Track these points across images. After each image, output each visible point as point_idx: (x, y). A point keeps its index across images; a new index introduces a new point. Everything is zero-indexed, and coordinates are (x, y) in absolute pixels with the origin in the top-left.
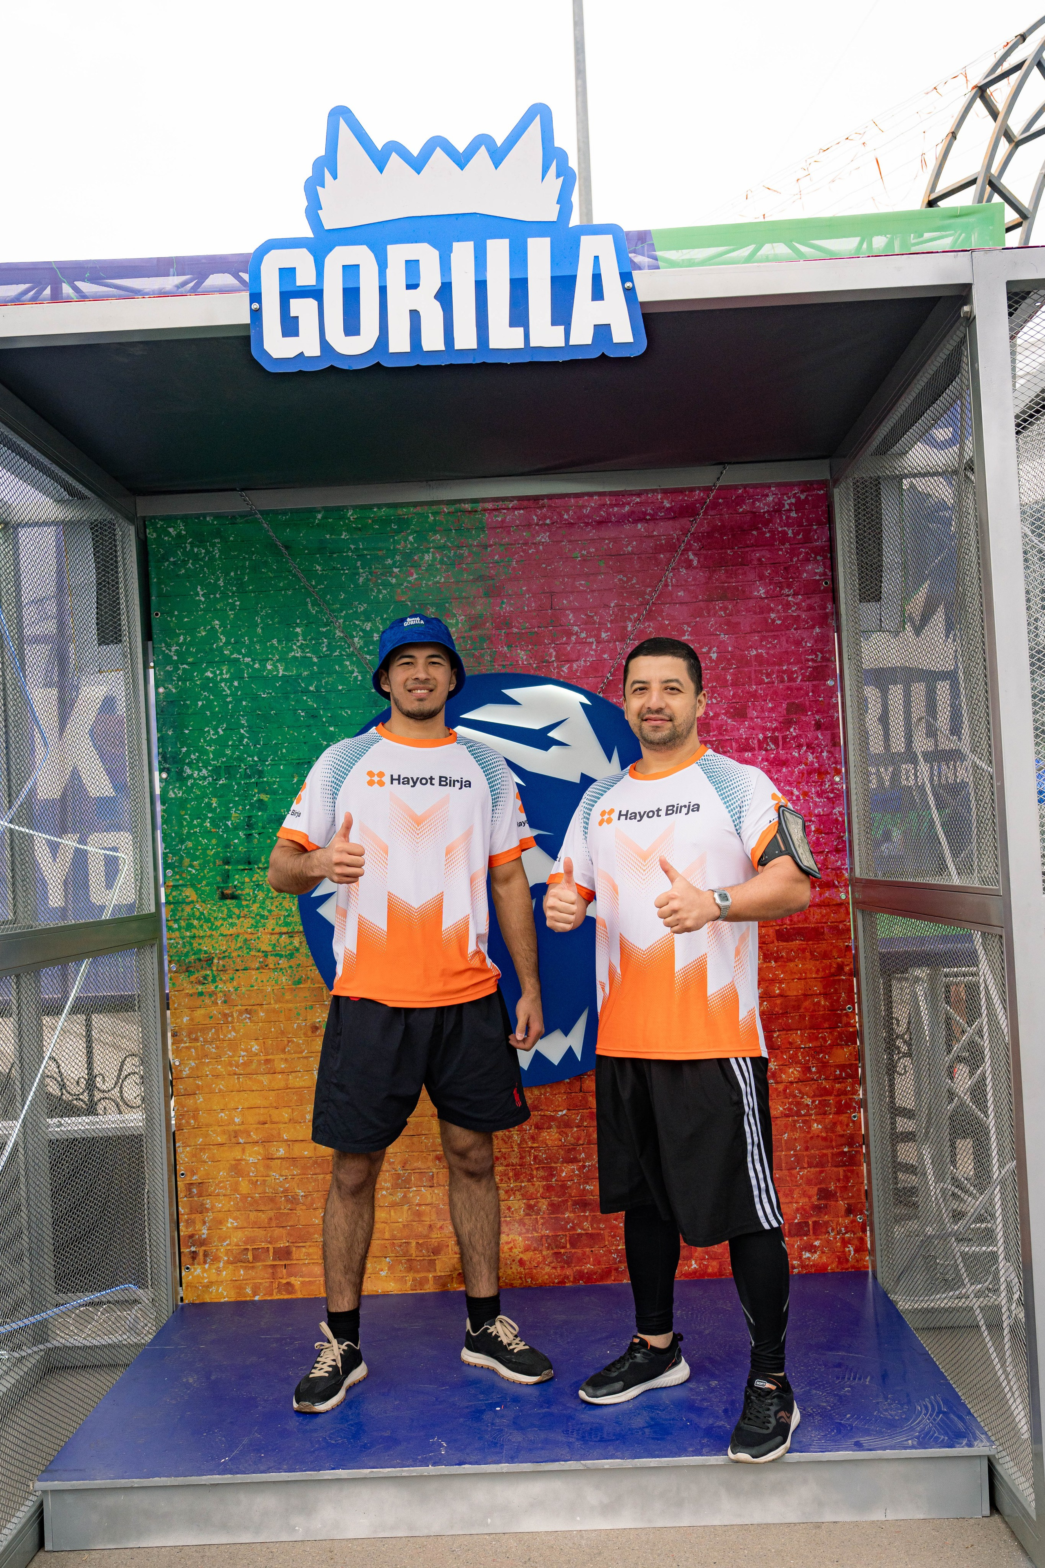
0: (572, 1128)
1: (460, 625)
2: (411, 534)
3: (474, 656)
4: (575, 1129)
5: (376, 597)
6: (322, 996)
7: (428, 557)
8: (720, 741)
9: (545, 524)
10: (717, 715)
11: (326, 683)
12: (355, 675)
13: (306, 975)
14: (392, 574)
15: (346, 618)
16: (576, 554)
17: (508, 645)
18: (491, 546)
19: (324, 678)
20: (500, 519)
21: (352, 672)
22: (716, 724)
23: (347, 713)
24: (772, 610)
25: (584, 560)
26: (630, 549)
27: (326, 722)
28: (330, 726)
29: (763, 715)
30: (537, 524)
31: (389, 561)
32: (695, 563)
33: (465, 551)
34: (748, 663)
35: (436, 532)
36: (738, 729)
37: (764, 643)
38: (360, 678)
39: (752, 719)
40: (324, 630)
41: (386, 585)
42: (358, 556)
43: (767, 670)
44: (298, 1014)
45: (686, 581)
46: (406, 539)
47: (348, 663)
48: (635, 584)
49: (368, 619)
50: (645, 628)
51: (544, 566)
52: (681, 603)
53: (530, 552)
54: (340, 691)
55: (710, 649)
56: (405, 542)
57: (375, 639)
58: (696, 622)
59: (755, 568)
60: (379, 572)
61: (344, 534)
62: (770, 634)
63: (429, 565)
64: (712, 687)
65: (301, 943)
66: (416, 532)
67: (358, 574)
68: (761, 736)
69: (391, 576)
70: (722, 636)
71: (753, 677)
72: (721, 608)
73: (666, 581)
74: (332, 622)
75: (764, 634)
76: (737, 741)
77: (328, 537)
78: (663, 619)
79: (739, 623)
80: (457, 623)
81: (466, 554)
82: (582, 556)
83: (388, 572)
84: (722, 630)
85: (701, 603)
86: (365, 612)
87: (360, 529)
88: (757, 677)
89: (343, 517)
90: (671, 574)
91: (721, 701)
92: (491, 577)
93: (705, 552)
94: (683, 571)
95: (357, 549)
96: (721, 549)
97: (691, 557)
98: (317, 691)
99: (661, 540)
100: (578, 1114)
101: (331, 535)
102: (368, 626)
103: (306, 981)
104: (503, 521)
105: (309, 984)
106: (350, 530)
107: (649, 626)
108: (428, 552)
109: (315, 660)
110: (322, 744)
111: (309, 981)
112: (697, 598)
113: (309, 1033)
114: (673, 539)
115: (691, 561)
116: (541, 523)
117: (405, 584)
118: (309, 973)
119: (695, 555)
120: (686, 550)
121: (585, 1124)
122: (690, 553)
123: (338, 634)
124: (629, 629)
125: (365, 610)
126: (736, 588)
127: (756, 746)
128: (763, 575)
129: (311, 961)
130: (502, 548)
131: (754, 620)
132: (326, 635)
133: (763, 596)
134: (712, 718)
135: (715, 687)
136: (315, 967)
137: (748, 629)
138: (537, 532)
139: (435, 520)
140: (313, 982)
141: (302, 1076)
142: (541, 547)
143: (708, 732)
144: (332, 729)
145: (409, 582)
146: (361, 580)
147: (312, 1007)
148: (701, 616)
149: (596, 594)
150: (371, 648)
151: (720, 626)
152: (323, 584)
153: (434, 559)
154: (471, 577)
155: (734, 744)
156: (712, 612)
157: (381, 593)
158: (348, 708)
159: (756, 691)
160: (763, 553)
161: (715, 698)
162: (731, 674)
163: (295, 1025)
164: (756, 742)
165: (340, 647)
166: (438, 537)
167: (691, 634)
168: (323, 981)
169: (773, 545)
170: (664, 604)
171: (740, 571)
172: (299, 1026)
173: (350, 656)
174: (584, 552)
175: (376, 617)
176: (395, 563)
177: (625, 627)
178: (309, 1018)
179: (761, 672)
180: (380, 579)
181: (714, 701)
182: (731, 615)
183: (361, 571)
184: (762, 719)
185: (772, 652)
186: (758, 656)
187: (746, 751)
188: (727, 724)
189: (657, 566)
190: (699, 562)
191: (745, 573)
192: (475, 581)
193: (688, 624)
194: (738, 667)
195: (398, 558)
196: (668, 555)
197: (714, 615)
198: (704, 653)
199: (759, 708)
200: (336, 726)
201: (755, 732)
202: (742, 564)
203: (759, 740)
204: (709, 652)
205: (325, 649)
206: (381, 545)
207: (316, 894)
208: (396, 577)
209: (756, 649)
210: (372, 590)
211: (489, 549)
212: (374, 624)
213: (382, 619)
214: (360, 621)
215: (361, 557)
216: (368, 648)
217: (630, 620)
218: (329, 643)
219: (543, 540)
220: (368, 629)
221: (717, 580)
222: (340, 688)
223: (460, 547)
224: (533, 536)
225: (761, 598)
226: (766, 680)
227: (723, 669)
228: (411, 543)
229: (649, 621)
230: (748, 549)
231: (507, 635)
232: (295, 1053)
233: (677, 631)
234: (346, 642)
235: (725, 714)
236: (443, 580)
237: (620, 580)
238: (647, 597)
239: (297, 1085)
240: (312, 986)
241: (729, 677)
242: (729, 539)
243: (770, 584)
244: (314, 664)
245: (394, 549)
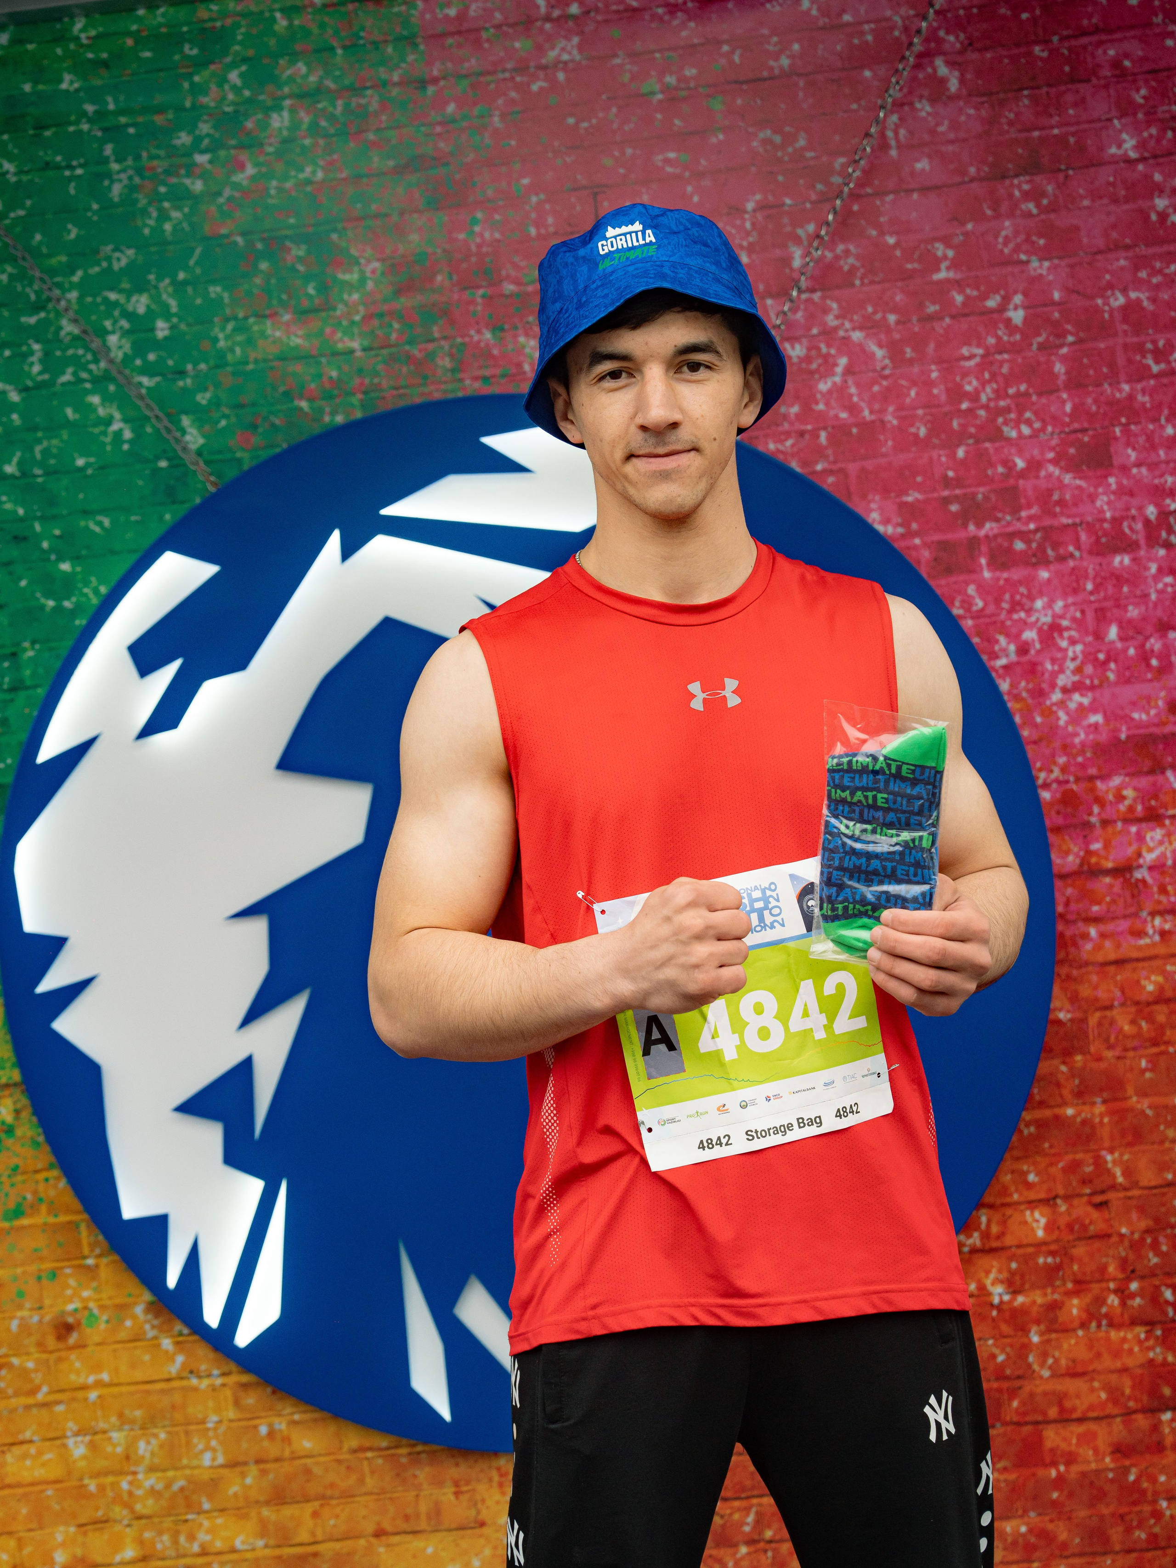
0: (735, 1546)
1: (370, 285)
2: (234, 65)
3: (411, 359)
4: (744, 1550)
5: (157, 230)
6: (79, 1243)
7: (279, 121)
8: (1047, 531)
9: (565, 17)
10: (1034, 466)
11: (46, 452)
12: (115, 427)
13: (35, 1192)
14: (192, 170)
15: (84, 287)
16: (651, 85)
17: (494, 326)
18: (435, 81)
19: (39, 441)
20: (452, 12)
21: (109, 421)
22: (1035, 488)
23: (100, 524)
24: (1160, 190)
25: (672, 99)
26: (785, 62)
27: (51, 550)
28: (61, 558)
29: (1153, 458)
30: (548, 18)
31: (184, 139)
32: (953, 85)
33: (372, 100)
34: (1105, 329)
35: (294, 56)
36: (1092, 498)
37: (1143, 274)
38: (128, 435)
39: (1125, 469)
40: (32, 320)
41: (180, 196)
42: (105, 130)
43: (1154, 342)
44: (21, 1294)
45: (933, 132)
46: (222, 81)
47: (95, 400)
48: (803, 149)
49: (140, 287)
50: (837, 258)
51: (571, 121)
52: (925, 190)
53: (535, 87)
54: (81, 470)
55: (1006, 299)
56: (220, 85)
57: (160, 335)
58: (966, 234)
59: (1106, 87)
60: (160, 165)
61: (67, 77)
62: (1158, 250)
63: (285, 141)
64: (1019, 394)
65: (17, 1112)
66: (245, 60)
67: (109, 175)
68: (1151, 511)
69: (190, 174)
70: (1035, 263)
71: (1121, 361)
72: (1027, 196)
73: (882, 135)
74: (49, 300)
75: (1142, 250)
76: (1090, 528)
77: (27, 88)
78: (882, 233)
79: (1077, 229)
80: (363, 280)
81: (374, 106)
82: (666, 89)
83: (181, 166)
84: (1034, 252)
85: (975, 185)
86: (130, 270)
87: (105, 64)
88: (1130, 361)
89: (61, 38)
90: (894, 118)
91: (1043, 430)
92: (439, 160)
93: (974, 56)
94: (924, 108)
95: (101, 114)
96: (1018, 45)
97: (943, 70)
98: (24, 475)
99: (863, 33)
100: (748, 1510)
101: (36, 83)
102: (141, 304)
103: (34, 1208)
104: (462, 15)
105: (43, 1217)
106: (81, 68)
107: (847, 252)
108: (278, 108)
109: (14, 397)
110: (42, 607)
111: (44, 1209)
112: (963, 172)
113: (51, 1342)
114: (892, 28)
115: (943, 81)
116: (556, 13)
117: (227, 192)
118: (41, 1187)
119: (950, 64)
120: (926, 56)
121: (769, 1534)
122: (939, 62)
123: (68, 328)
124: (797, 263)
125: (131, 264)
126: (1062, 140)
127: (1141, 538)
128: (1132, 103)
129: (46, 1156)
130: (464, 85)
131: (1112, 219)
132: (37, 333)
133: (1133, 155)
134: (1022, 474)
135: (1026, 395)
136: (56, 1172)
137: (1101, 243)
138: (550, 39)
139: (290, 26)
140: (53, 1210)
141: (40, 1453)
142: (561, 76)
143: (1015, 510)
144: (65, 567)
145: (236, 186)
146: (117, 190)
147: (54, 1274)
148: (978, 217)
149: (706, 182)
150: (152, 357)
151: (1028, 240)
152: (22, 206)
153: (295, 125)
154: (391, 163)
155: (1083, 537)
156: (1004, 207)
157: (168, 218)
158: (103, 511)
159: (1131, 397)
160: (1127, 46)
161: (1029, 423)
162: (1064, 359)
163: (14, 1325)
164: (1139, 526)
165: (76, 361)
166: (302, 67)
167: (955, 265)
168: (77, 1205)
169: (1150, 25)
170: (881, 194)
171: (1069, 98)
172: (25, 1327)
173: (99, 381)
174: (671, 80)
175: (160, 278)
176: (198, 139)
177: (787, 261)
178: (47, 1302)
179: (1141, 349)
180: (164, 183)
181: (1026, 430)
182: (1053, 208)
183: (115, 166)
184: (1152, 466)
185: (1166, 296)
186: (1130, 309)
187: (1117, 550)
188: (1062, 486)
189: (858, 100)
190: (962, 81)
191: (1083, 100)
192: (400, 170)
193: (946, 241)
194: (1080, 341)
195: (205, 128)
196: (882, 71)
197: (1011, 215)
198: (992, 311)
199: (1142, 440)
200: (76, 558)
201: (1135, 502)
202: (1073, 79)
203: (1147, 522)
204: (1002, 308)
205: (36, 369)
206: (159, 99)
207: (45, 986)
208: (204, 176)
209: (1124, 291)
210: (145, 213)
211: (431, 90)
212: (156, 298)
213: (174, 283)
214: (121, 291)
215: (112, 132)
216: (145, 360)
217: (798, 240)
218: (47, 354)
219: (565, 57)
220: (141, 310)
221: (1011, 123)
222: (80, 462)
223: (356, 90)
224: (540, 49)
225: (1129, 161)
226: (1155, 369)
227: (1042, 347)
228: (235, 89)
229: (844, 240)
230: (1085, 40)
231: (489, 300)
232: (17, 1394)
233: (920, 260)
234: (87, 348)
235: (1055, 462)
236: (320, 175)
237: (766, 142)
238: (837, 180)
239: (27, 1476)
240: (51, 1220)
241: (1059, 368)
242: (1034, 20)
243: (1149, 124)
244: (13, 407)
245: (194, 107)
